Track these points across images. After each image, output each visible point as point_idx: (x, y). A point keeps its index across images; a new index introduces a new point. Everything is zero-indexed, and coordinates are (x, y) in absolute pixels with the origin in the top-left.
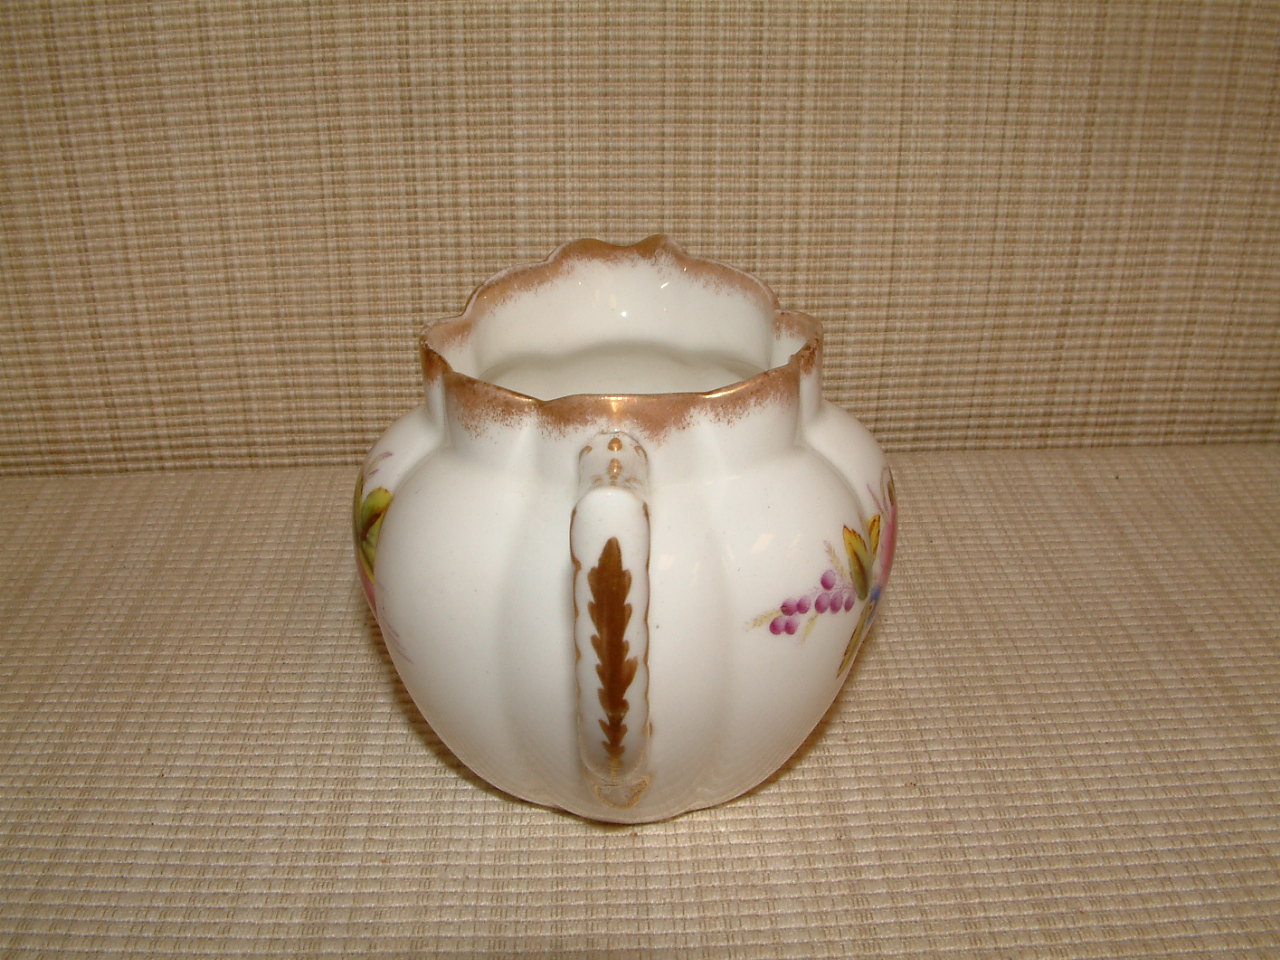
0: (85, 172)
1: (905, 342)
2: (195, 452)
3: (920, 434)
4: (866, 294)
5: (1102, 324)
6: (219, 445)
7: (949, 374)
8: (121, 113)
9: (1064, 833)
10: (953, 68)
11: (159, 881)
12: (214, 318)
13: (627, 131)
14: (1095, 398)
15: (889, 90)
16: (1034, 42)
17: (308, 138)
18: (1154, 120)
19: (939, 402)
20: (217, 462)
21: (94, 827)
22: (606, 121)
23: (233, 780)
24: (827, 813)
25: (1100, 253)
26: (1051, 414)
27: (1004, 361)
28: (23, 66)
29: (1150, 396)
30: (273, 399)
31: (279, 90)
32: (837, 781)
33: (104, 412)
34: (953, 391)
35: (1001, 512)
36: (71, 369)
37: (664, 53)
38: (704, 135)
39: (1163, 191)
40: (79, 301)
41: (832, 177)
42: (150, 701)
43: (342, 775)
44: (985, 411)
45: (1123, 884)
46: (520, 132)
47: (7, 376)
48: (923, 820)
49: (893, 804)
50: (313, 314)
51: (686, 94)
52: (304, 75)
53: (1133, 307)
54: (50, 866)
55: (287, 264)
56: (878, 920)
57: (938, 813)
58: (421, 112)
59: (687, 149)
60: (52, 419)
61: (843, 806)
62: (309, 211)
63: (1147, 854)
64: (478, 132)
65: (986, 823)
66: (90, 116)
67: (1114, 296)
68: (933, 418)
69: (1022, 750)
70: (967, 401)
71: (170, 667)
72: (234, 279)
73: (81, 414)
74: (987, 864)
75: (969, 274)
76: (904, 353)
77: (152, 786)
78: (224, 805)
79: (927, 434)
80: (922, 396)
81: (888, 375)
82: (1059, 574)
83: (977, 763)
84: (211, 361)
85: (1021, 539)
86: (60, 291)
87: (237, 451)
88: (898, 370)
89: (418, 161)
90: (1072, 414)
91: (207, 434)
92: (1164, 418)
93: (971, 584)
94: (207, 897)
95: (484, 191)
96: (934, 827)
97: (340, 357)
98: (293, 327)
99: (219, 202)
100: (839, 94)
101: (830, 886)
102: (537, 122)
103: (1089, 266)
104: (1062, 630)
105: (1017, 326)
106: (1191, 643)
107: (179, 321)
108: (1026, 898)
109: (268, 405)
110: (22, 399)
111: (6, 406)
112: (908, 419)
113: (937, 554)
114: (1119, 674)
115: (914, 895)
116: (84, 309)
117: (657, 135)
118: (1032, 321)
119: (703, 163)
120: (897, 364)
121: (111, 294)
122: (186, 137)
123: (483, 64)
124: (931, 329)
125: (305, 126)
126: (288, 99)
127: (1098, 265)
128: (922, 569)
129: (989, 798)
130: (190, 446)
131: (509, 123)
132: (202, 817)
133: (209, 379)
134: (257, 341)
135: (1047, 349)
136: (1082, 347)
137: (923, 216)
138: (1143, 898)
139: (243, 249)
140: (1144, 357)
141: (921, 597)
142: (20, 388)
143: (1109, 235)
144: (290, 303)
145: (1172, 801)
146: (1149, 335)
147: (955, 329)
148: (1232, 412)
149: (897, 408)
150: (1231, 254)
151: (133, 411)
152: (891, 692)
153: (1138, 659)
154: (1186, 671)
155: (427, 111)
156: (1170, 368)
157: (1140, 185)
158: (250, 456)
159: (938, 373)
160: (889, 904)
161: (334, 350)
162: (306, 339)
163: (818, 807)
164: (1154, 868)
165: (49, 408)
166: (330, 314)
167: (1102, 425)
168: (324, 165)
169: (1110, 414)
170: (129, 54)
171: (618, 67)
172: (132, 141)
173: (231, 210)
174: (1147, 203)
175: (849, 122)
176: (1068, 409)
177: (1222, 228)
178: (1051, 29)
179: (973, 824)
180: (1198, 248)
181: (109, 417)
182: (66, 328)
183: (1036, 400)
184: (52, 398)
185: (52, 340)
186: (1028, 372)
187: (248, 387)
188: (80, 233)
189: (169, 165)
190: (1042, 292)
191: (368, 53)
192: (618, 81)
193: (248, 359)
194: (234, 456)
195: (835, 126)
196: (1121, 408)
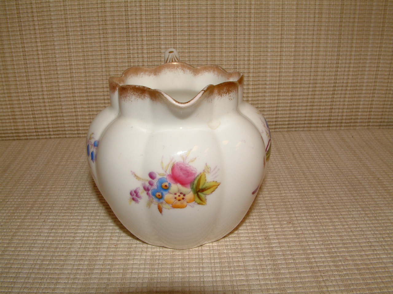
0: (27, 43)
1: (284, 96)
2: (61, 132)
3: (290, 126)
4: (272, 80)
5: (346, 90)
6: (68, 130)
8: (39, 24)
9: (340, 236)
10: (297, 8)
11: (42, 251)
12: (67, 89)
13: (196, 29)
14: (345, 114)
15: (277, 16)
17: (96, 32)
18: (361, 25)
19: (295, 115)
20: (67, 136)
21: (21, 236)
22: (189, 26)
23: (67, 222)
24: (262, 231)
25: (345, 67)
26: (331, 119)
27: (316, 102)
28: (8, 10)
29: (362, 113)
30: (85, 115)
31: (88, 17)
32: (265, 222)
33: (32, 120)
34: (300, 112)
36: (22, 106)
37: (207, 5)
38: (220, 30)
39: (364, 47)
40: (25, 84)
41: (260, 43)
42: (42, 200)
43: (103, 221)
44: (310, 118)
45: (360, 251)
46: (162, 30)
47: (2, 108)
48: (293, 233)
49: (283, 228)
50: (98, 88)
51: (214, 17)
52: (95, 12)
53: (356, 85)
54: (6, 247)
55: (90, 72)
56: (279, 262)
57: (298, 231)
58: (132, 24)
59: (215, 35)
60: (16, 122)
61: (267, 229)
62: (97, 55)
63: (368, 242)
64: (149, 30)
65: (314, 233)
66: (29, 25)
67: (350, 81)
68: (293, 121)
69: (325, 212)
70: (304, 115)
71: (49, 191)
72: (73, 77)
73: (25, 120)
74: (315, 245)
75: (304, 74)
76: (284, 99)
77: (41, 224)
78: (64, 229)
79: (292, 126)
80: (290, 114)
81: (279, 107)
82: (335, 163)
83: (311, 216)
84: (66, 103)
85: (323, 154)
86: (19, 81)
87: (74, 132)
88: (282, 105)
89: (131, 39)
90: (337, 119)
91: (64, 127)
92: (367, 120)
93: (307, 166)
94: (57, 256)
95: (151, 48)
96: (297, 235)
98: (91, 92)
99: (69, 52)
100: (262, 17)
101: (263, 252)
102: (168, 27)
103: (342, 71)
104: (337, 179)
105: (319, 91)
106: (379, 182)
107: (56, 90)
108: (328, 255)
109: (84, 117)
110: (7, 116)
111: (2, 118)
112: (286, 121)
113: (296, 158)
114: (356, 191)
115: (291, 255)
116: (26, 87)
117: (205, 30)
118: (324, 89)
119: (220, 39)
120: (282, 103)
121: (35, 82)
122: (59, 32)
123: (151, 8)
124: (292, 92)
125: (96, 28)
126: (90, 20)
127: (344, 71)
128: (291, 162)
129: (315, 226)
130: (59, 131)
131: (159, 27)
132: (57, 233)
133: (65, 109)
134: (80, 96)
136: (340, 97)
137: (289, 55)
138: (367, 255)
139: (76, 67)
140: (360, 101)
141: (291, 170)
142: (6, 112)
143: (348, 61)
144: (91, 84)
145: (375, 227)
146: (361, 94)
147: (300, 92)
148: (388, 119)
149: (282, 118)
150: (386, 67)
151: (41, 119)
152: (282, 196)
153: (362, 187)
154: (378, 190)
156: (368, 104)
157: (357, 46)
158: (78, 134)
159: (295, 106)
160: (283, 257)
161: (104, 99)
162: (95, 96)
163: (258, 229)
164: (370, 246)
165: (15, 119)
166: (103, 88)
167: (347, 123)
168: (101, 41)
169: (349, 119)
170: (41, 6)
171: (193, 9)
172: (42, 33)
173: (73, 55)
174: (359, 51)
175: (265, 26)
176: (336, 118)
177: (383, 59)
179: (310, 234)
180: (376, 65)
181: (34, 121)
182: (21, 92)
183: (326, 115)
184: (16, 115)
185: (16, 96)
186: (323, 105)
187: (77, 111)
188: (25, 62)
189: (53, 41)
190: (327, 79)
191: (115, 5)
192: (193, 13)
193: (77, 103)
194: (73, 134)
195: (261, 27)
196: (353, 117)
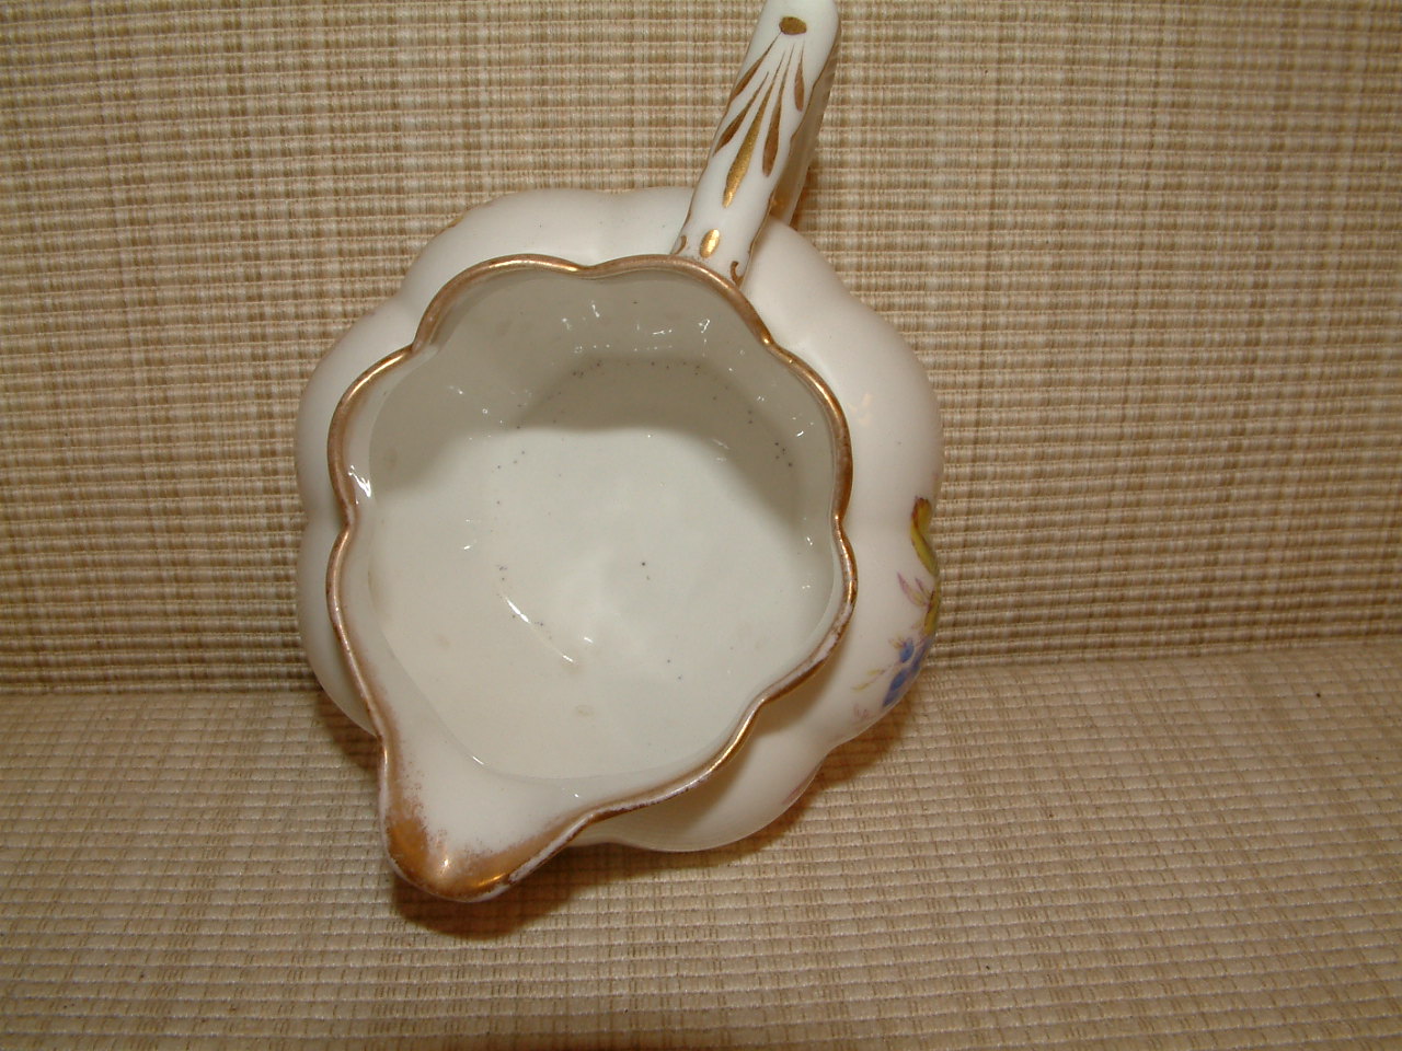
1: (1001, 494)
3: (1021, 628)
5: (1287, 463)
7: (1064, 541)
10: (1071, 82)
14: (1274, 570)
15: (975, 116)
16: (1192, 44)
17: (95, 197)
18: (1367, 163)
19: (1049, 581)
25: (1286, 361)
26: (1210, 595)
27: (1143, 520)
29: (1351, 565)
30: (67, 583)
31: (49, 123)
34: (1069, 564)
35: (1152, 759)
37: (632, 60)
39: (1377, 267)
41: (890, 247)
44: (1115, 593)
46: (413, 183)
51: (665, 122)
52: (85, 100)
53: (1331, 438)
55: (74, 385)
58: (264, 155)
62: (103, 305)
64: (351, 184)
67: (1304, 423)
68: (1040, 604)
70: (1090, 578)
75: (1094, 393)
76: (998, 511)
79: (1031, 627)
80: (1024, 574)
81: (975, 544)
87: (19, 659)
88: (990, 535)
89: (261, 229)
90: (1240, 594)
92: (1370, 596)
95: (363, 274)
97: (157, 522)
98: (86, 479)
100: (899, 122)
102: (440, 168)
103: (1271, 378)
105: (1165, 469)
109: (60, 592)
112: (1004, 607)
113: (1061, 838)
118: (1187, 461)
120: (988, 527)
123: (356, 79)
124: (1039, 475)
125: (90, 177)
126: (63, 137)
127: (1282, 378)
131: (398, 169)
134: (35, 499)
135: (1206, 501)
137: (1027, 306)
140: (1345, 511)
141: (1041, 919)
143: (1300, 334)
144: (80, 443)
147: (1074, 474)
149: (987, 592)
155: (272, 153)
156: (1381, 526)
157: (1345, 259)
158: (38, 665)
159: (1049, 540)
161: (148, 513)
162: (106, 496)
166: (140, 460)
167: (1283, 608)
168: (121, 237)
169: (1294, 592)
171: (562, 82)
174: (1354, 285)
175: (915, 164)
176: (1235, 587)
178: (1217, 24)
183: (1191, 575)
186: (1179, 534)
187: (28, 566)
190: (1201, 418)
191: (181, 65)
192: (563, 103)
193: (25, 526)
194: (15, 665)
195: (893, 170)
196: (1310, 583)
